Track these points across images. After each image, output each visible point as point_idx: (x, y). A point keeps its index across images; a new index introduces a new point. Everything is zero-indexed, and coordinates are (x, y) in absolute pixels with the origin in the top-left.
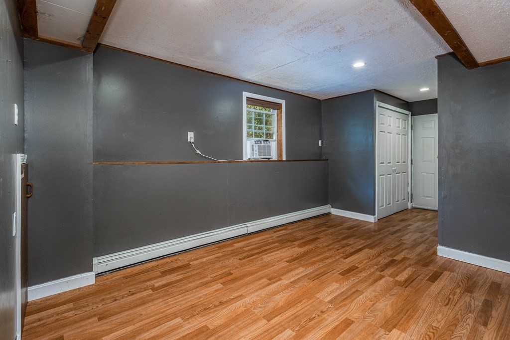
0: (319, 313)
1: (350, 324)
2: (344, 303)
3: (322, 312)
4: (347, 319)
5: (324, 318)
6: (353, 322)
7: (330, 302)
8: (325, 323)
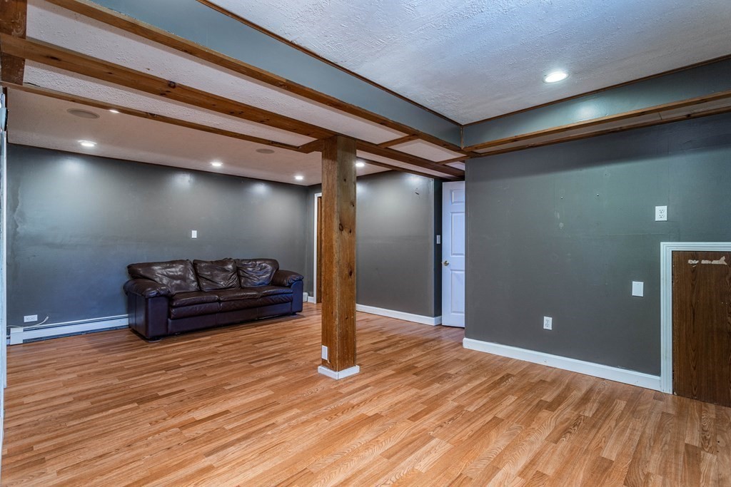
0: (445, 425)
1: (413, 417)
2: (414, 437)
3: (441, 426)
4: (414, 421)
5: (439, 420)
6: (409, 419)
7: (432, 438)
8: (437, 416)
